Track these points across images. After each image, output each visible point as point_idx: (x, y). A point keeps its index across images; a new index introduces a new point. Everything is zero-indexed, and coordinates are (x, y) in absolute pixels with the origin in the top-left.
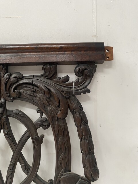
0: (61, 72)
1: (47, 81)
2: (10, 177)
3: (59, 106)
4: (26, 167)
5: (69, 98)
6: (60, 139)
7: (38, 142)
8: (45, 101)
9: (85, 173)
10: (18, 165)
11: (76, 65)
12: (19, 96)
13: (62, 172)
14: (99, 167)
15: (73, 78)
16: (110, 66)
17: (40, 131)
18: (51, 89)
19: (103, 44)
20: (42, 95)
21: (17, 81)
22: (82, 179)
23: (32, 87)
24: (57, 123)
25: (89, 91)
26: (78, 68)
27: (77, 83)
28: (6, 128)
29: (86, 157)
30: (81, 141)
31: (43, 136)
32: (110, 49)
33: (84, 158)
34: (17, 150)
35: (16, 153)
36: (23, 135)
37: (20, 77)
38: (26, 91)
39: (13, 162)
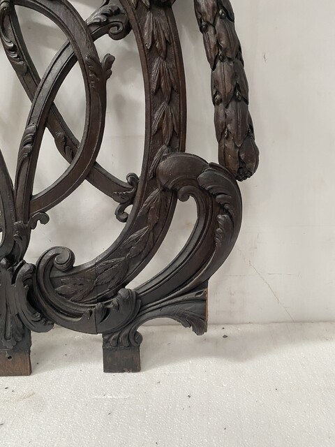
2: (26, 165)
4: (66, 144)
7: (98, 74)
9: (223, 154)
10: (48, 139)
13: (162, 152)
14: (258, 141)
17: (105, 45)
22: (212, 165)
24: (148, 18)
28: (10, 34)
29: (227, 107)
30: (214, 68)
31: (111, 60)
33: (221, 112)
34: (44, 94)
35: (41, 101)
36: (58, 55)
39: (31, 126)
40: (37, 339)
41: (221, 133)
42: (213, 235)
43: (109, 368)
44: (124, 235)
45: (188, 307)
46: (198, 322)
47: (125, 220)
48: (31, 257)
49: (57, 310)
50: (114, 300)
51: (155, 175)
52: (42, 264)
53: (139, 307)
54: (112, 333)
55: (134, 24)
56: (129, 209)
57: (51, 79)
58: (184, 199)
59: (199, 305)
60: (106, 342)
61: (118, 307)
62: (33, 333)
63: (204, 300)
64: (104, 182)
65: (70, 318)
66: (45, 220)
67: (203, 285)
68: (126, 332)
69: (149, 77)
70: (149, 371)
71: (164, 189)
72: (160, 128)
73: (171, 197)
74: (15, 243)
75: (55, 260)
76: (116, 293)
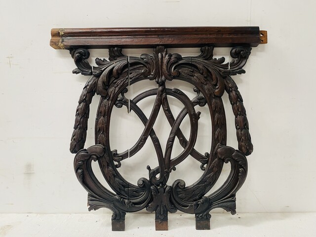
0: (216, 55)
1: (206, 61)
2: (169, 149)
3: (216, 85)
4: (183, 142)
5: (225, 78)
6: (217, 115)
7: (195, 118)
8: (203, 80)
9: (240, 147)
10: (177, 139)
11: (231, 48)
12: (178, 76)
13: (219, 145)
14: (253, 142)
15: (228, 60)
16: (263, 50)
17: (197, 108)
18: (210, 70)
19: (258, 28)
20: (200, 75)
21: (177, 62)
22: (237, 151)
23: (190, 67)
24: (214, 100)
25: (244, 72)
26: (234, 50)
27: (232, 64)
28: (165, 105)
29: (242, 131)
30: (236, 117)
31: (200, 113)
32: (264, 33)
33: (240, 133)
34: (176, 124)
35: (175, 128)
36: (182, 112)
37: (179, 58)
38: (185, 71)
39: (172, 136)
40: (170, 216)
41: (239, 139)
42: (238, 176)
43: (198, 228)
44: (204, 176)
45: (229, 204)
46: (232, 209)
47: (204, 170)
48: (170, 182)
49: (179, 204)
50: (201, 200)
51: (216, 154)
52: (174, 186)
53: (210, 203)
54: (199, 214)
55: (208, 100)
56: (205, 166)
57: (179, 120)
58: (227, 163)
59: (234, 203)
60: (196, 217)
61: (203, 203)
62: (169, 213)
63: (235, 201)
64: (197, 155)
65: (184, 209)
66: (175, 169)
67: (233, 195)
68: (206, 213)
69: (214, 119)
71: (220, 159)
72: (218, 137)
73: (222, 161)
74: (165, 178)
75: (179, 185)
76: (201, 198)
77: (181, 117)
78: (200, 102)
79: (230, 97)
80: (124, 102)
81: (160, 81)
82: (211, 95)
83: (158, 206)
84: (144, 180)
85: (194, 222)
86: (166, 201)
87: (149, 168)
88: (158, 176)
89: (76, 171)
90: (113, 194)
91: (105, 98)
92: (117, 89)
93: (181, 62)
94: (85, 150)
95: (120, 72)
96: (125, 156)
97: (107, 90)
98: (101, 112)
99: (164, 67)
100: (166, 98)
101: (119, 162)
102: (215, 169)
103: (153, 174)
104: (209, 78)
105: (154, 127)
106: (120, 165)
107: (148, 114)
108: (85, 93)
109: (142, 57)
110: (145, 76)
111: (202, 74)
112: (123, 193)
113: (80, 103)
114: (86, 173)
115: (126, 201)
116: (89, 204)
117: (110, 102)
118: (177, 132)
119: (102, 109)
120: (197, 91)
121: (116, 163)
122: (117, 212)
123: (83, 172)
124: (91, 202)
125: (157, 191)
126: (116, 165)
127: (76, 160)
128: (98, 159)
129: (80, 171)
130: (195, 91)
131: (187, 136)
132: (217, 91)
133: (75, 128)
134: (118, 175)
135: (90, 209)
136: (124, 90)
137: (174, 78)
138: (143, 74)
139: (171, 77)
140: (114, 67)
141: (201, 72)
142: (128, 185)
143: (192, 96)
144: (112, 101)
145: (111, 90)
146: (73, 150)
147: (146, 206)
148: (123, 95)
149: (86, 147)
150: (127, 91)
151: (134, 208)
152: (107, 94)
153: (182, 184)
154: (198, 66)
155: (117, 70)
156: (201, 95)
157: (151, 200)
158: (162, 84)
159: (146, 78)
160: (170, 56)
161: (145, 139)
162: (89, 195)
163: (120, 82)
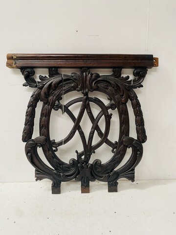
0: (123, 74)
1: (116, 79)
2: (91, 139)
3: (123, 96)
4: (100, 134)
5: (129, 90)
6: (123, 116)
7: (108, 118)
8: (114, 92)
9: (138, 137)
10: (96, 132)
11: (133, 69)
12: (97, 89)
13: (124, 136)
14: (147, 134)
15: (131, 77)
16: (155, 71)
17: (110, 111)
18: (119, 84)
19: (152, 55)
21: (96, 79)
22: (136, 140)
23: (105, 82)
24: (121, 106)
25: (142, 86)
26: (135, 71)
27: (134, 81)
29: (139, 127)
30: (136, 117)
31: (112, 114)
32: (157, 59)
34: (96, 122)
35: (95, 124)
36: (99, 113)
37: (98, 76)
38: (101, 85)
39: (93, 130)
40: (91, 183)
41: (138, 132)
42: (136, 156)
43: (109, 191)
44: (114, 157)
45: (130, 175)
46: (132, 178)
47: (114, 153)
48: (91, 162)
49: (97, 176)
50: (112, 173)
51: (122, 142)
52: (94, 164)
53: (118, 175)
54: (110, 182)
55: (117, 106)
56: (115, 150)
57: (97, 119)
58: (129, 148)
59: (133, 174)
60: (109, 184)
61: (113, 175)
62: (90, 182)
63: (134, 173)
64: (109, 143)
65: (100, 178)
66: (94, 153)
67: (133, 170)
68: (115, 181)
69: (121, 119)
70: (120, 192)
71: (124, 145)
72: (123, 131)
73: (126, 147)
74: (88, 158)
75: (97, 163)
76: (111, 171)
77: (99, 117)
78: (112, 107)
79: (132, 103)
80: (60, 107)
81: (84, 92)
82: (119, 102)
83: (83, 177)
84: (73, 160)
85: (107, 187)
86: (88, 174)
87: (77, 152)
88: (83, 157)
89: (27, 154)
90: (52, 169)
91: (46, 104)
92: (55, 97)
93: (99, 79)
94: (33, 140)
95: (56, 86)
96: (60, 144)
97: (47, 98)
98: (43, 114)
99: (88, 82)
100: (89, 104)
101: (56, 148)
102: (121, 153)
103: (79, 156)
104: (118, 91)
105: (81, 124)
106: (57, 150)
107: (76, 115)
108: (32, 100)
109: (72, 75)
110: (74, 89)
111: (113, 88)
112: (59, 168)
113: (28, 107)
114: (34, 156)
115: (61, 174)
116: (36, 177)
117: (50, 107)
118: (96, 127)
119: (44, 112)
120: (110, 99)
121: (54, 149)
122: (55, 182)
123: (31, 155)
124: (37, 175)
125: (82, 167)
126: (55, 150)
127: (26, 147)
128: (42, 146)
129: (29, 154)
130: (108, 99)
131: (103, 130)
132: (123, 99)
133: (26, 124)
134: (56, 157)
135: (36, 180)
136: (59, 98)
137: (95, 90)
138: (73, 87)
139: (92, 90)
140: (52, 82)
141: (113, 86)
142: (63, 163)
143: (106, 102)
144: (51, 106)
145: (50, 98)
146: (24, 140)
147: (75, 177)
148: (59, 102)
149: (33, 138)
150: (61, 99)
151: (67, 178)
152: (48, 101)
153: (99, 163)
154: (111, 82)
155: (55, 84)
156: (113, 102)
157: (78, 173)
158: (86, 94)
159: (75, 89)
160: (92, 75)
161: (74, 132)
162: (36, 170)
163: (57, 92)
